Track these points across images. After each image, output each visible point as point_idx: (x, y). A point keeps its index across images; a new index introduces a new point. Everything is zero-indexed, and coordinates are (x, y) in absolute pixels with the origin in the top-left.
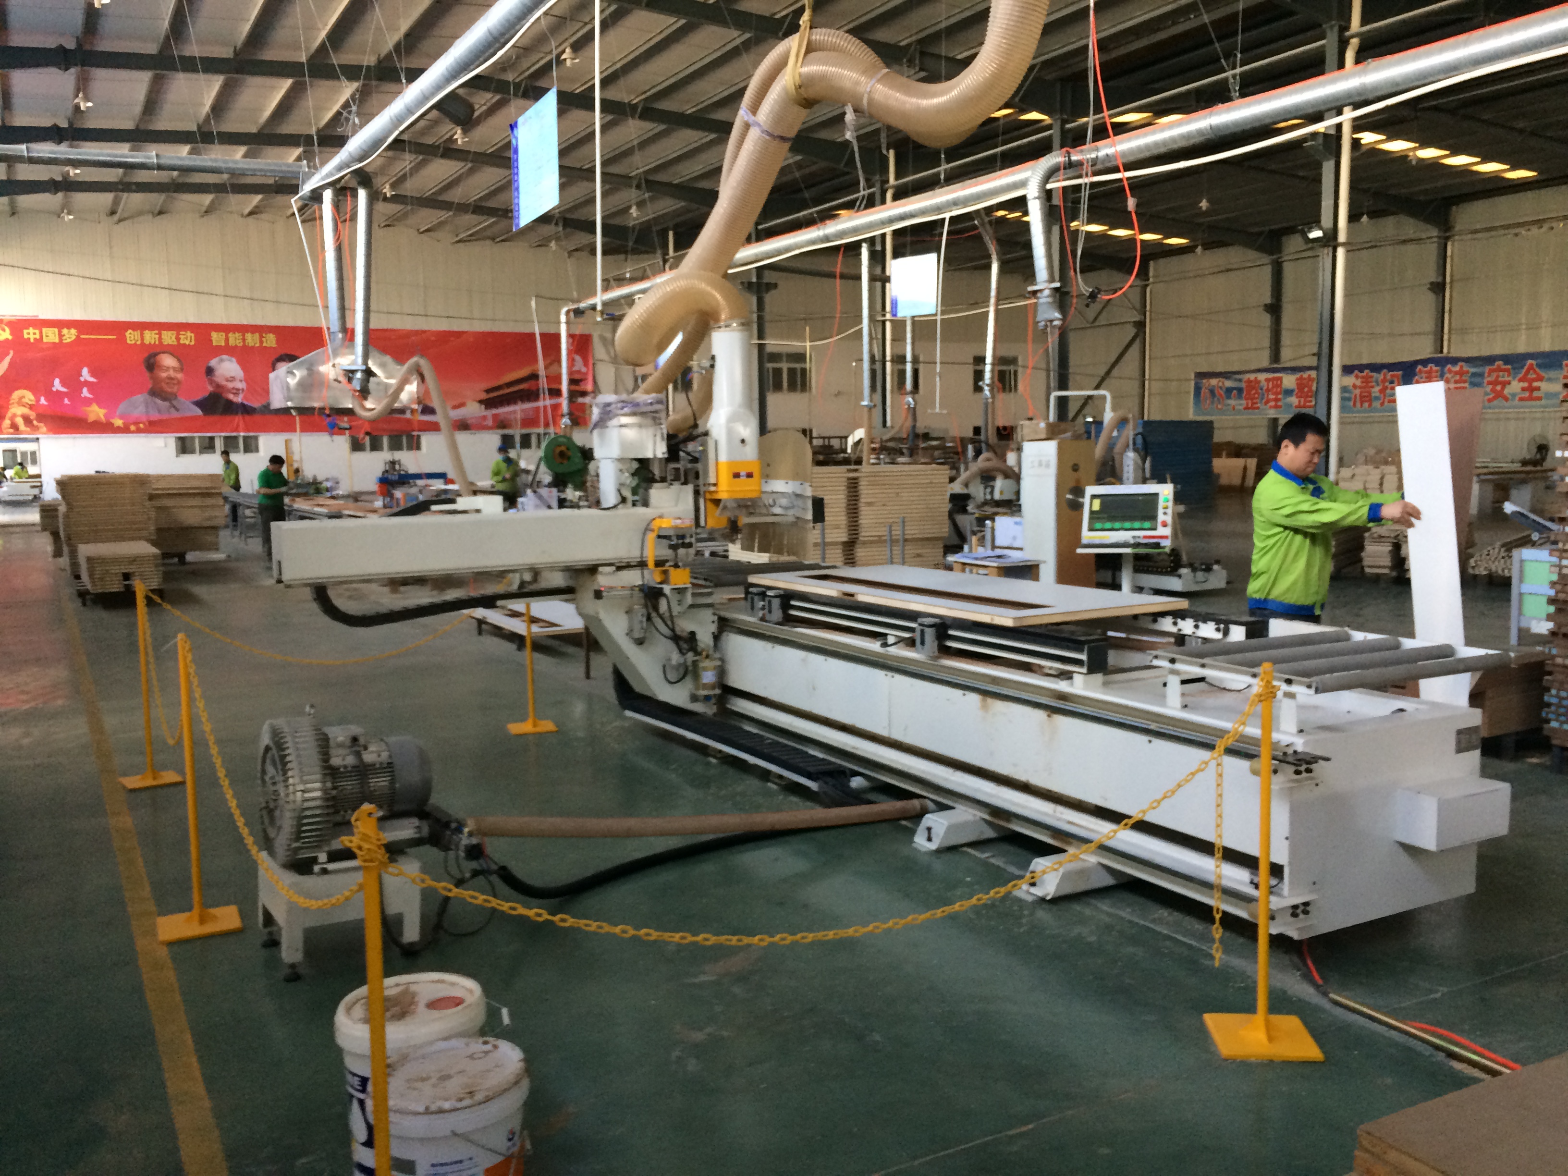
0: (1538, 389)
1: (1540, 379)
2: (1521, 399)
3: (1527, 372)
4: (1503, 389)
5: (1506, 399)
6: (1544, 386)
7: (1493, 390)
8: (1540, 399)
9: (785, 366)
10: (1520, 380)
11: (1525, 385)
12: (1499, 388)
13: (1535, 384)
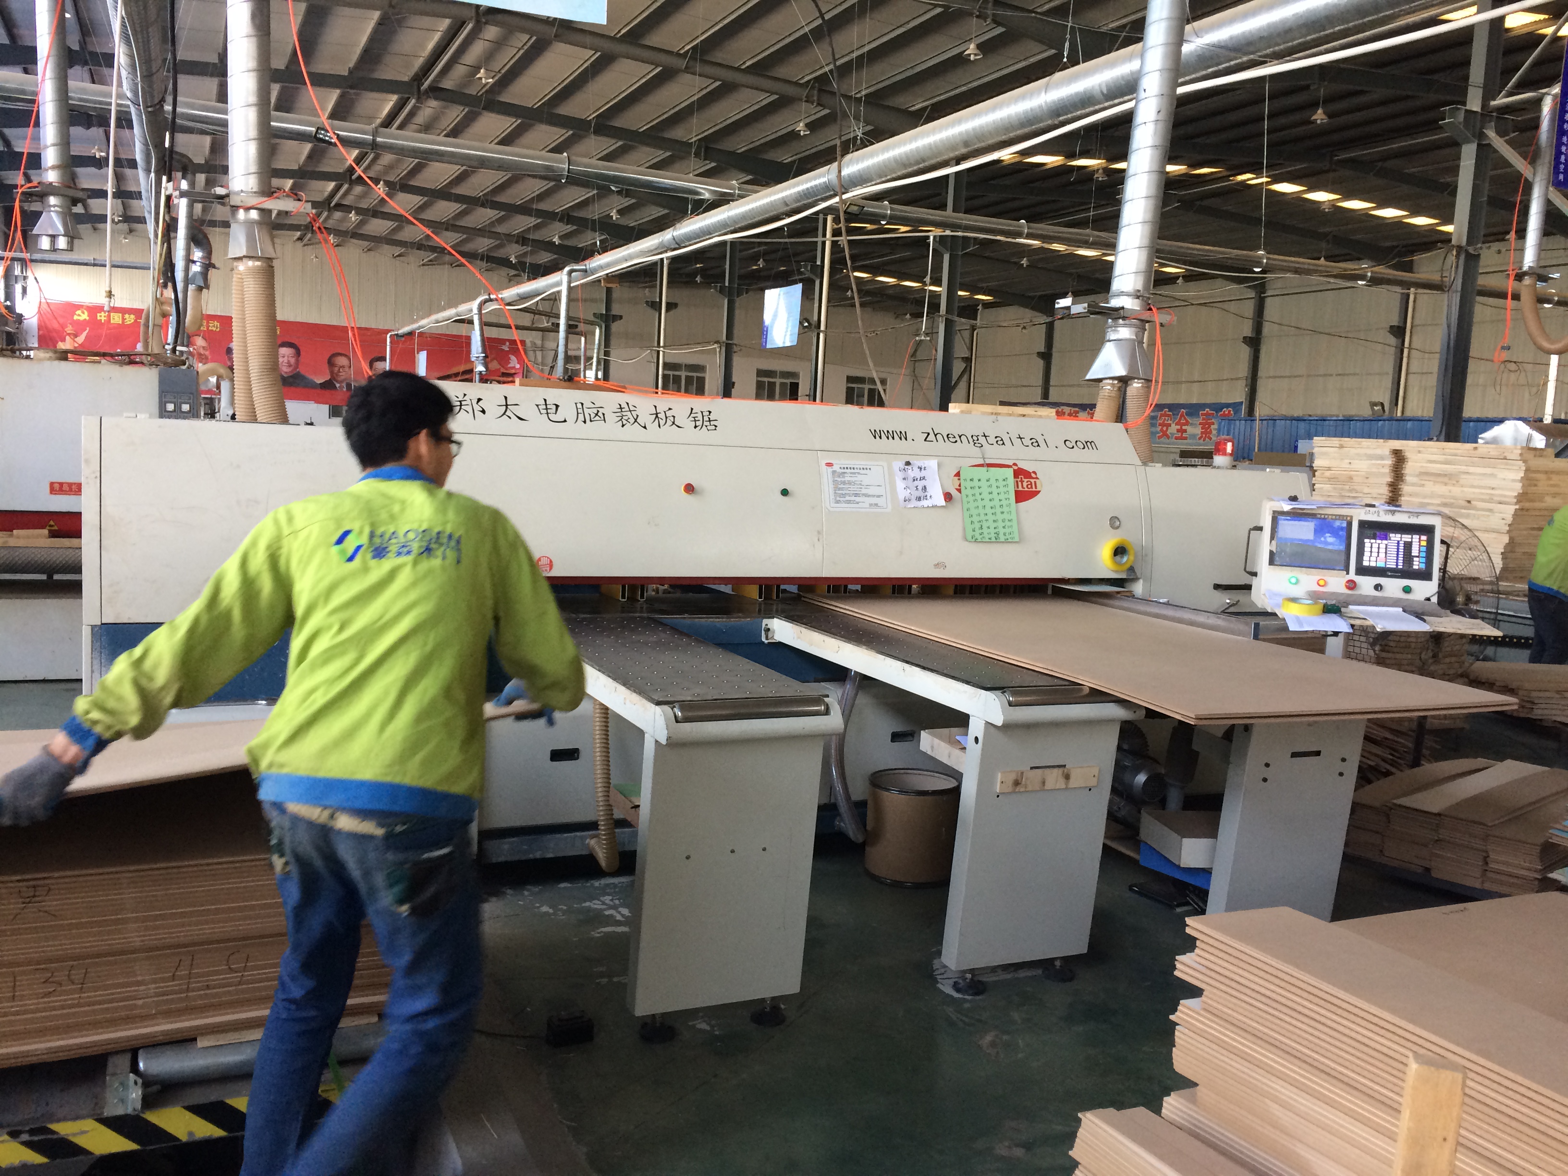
0: (1185, 431)
1: (1187, 423)
2: (1176, 438)
3: (1180, 419)
4: (1167, 429)
5: (1168, 437)
6: (1189, 428)
7: (1162, 430)
8: (1186, 438)
9: (683, 374)
10: (1176, 424)
11: (1179, 427)
12: (1165, 429)
13: (1184, 427)
